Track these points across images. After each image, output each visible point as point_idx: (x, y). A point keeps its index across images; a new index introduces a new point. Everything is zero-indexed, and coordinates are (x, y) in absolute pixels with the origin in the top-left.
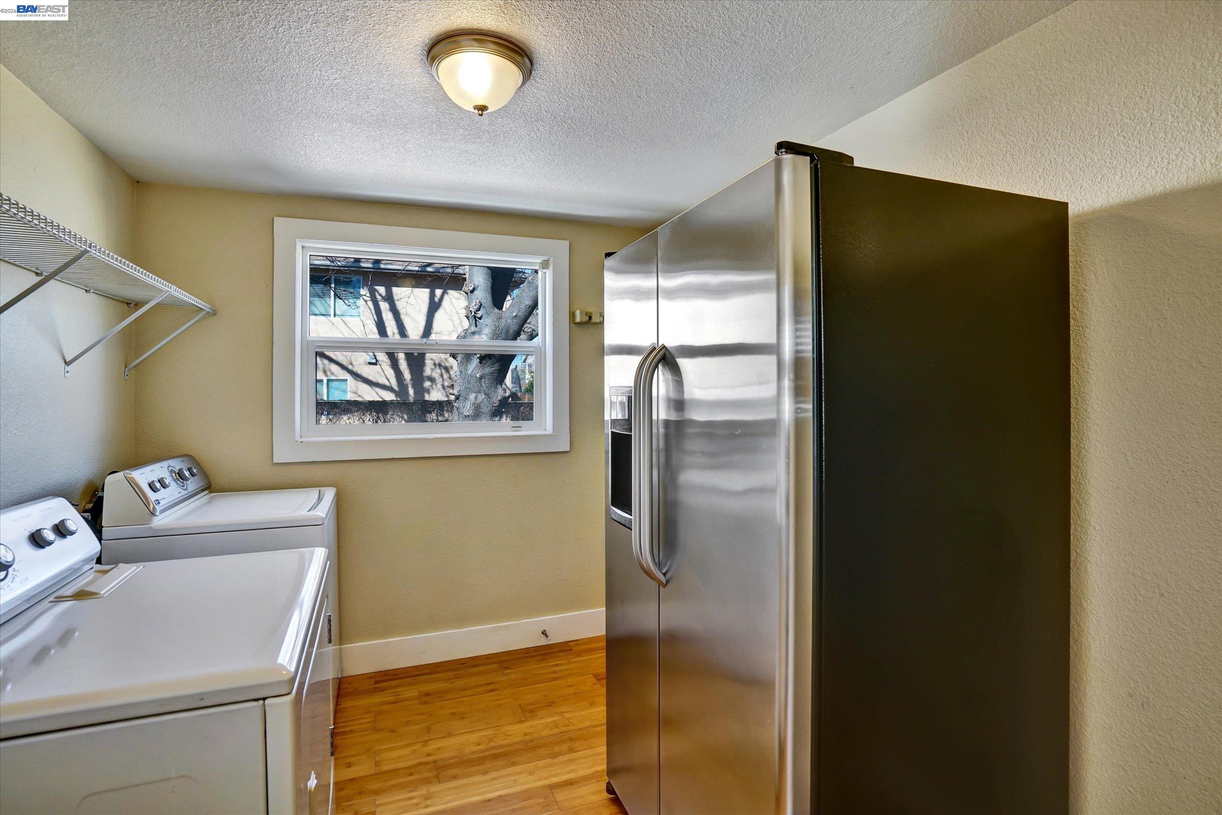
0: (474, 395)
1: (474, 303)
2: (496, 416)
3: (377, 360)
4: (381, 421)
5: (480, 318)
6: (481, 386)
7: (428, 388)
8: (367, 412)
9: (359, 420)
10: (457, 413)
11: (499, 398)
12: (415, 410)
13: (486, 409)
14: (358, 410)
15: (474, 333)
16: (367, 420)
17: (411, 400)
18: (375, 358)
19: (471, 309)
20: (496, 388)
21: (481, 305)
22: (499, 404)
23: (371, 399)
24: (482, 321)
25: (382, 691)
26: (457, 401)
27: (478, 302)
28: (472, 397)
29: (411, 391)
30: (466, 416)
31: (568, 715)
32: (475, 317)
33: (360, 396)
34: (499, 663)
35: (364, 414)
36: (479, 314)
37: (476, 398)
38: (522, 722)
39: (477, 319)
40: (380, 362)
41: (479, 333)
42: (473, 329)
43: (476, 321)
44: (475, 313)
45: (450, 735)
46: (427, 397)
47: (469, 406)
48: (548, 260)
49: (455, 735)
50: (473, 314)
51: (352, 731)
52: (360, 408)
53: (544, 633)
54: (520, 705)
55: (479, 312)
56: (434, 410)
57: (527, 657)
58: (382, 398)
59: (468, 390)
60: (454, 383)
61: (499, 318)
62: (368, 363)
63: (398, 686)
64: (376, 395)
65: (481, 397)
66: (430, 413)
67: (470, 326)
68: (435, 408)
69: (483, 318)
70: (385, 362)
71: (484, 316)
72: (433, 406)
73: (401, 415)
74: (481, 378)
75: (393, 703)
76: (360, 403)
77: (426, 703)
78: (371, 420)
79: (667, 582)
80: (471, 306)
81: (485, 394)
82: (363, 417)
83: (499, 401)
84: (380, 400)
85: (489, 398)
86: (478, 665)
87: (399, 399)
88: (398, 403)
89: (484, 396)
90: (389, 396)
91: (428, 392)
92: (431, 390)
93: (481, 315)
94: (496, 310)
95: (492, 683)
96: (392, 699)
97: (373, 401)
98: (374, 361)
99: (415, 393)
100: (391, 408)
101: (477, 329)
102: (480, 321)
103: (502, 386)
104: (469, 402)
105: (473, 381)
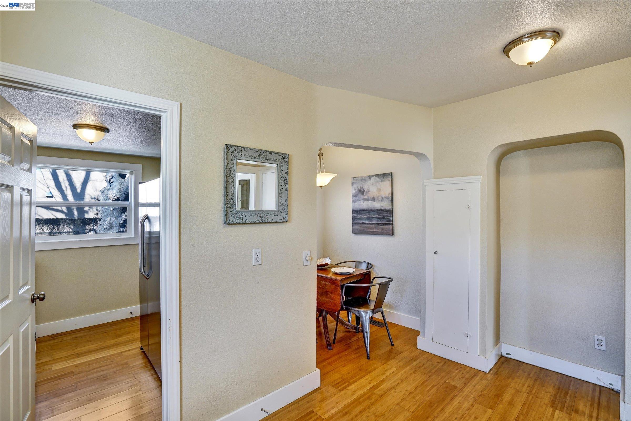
0: (109, 218)
1: (109, 176)
2: (122, 228)
3: (52, 195)
4: (55, 230)
5: (112, 183)
6: (113, 214)
7: (87, 211)
8: (46, 225)
9: (40, 230)
10: (100, 226)
11: (123, 219)
12: (79, 223)
13: (116, 224)
14: (40, 224)
15: (109, 189)
16: (46, 230)
17: (76, 217)
18: (52, 194)
19: (107, 178)
20: (121, 215)
21: (113, 176)
22: (123, 222)
23: (48, 218)
24: (113, 184)
25: (55, 339)
26: (100, 221)
27: (111, 175)
28: (108, 219)
29: (76, 213)
30: (105, 228)
31: (133, 335)
32: (110, 182)
33: (39, 216)
34: (110, 325)
35: (43, 226)
36: (112, 181)
37: (110, 220)
38: (115, 339)
39: (111, 183)
40: (54, 196)
41: (112, 189)
42: (109, 187)
43: (110, 184)
44: (109, 180)
45: (85, 346)
46: (86, 216)
47: (106, 224)
48: (133, 172)
49: (87, 346)
50: (108, 180)
51: (40, 352)
52: (41, 223)
53: (131, 313)
54: (116, 335)
55: (112, 180)
56: (91, 223)
57: (123, 322)
58: (56, 217)
59: (106, 216)
60: (98, 213)
61: (123, 183)
62: (47, 196)
63: (62, 337)
64: (52, 216)
65: (113, 219)
66: (88, 224)
67: (108, 185)
68: (92, 222)
69: (114, 183)
70: (58, 196)
71: (114, 182)
72: (90, 221)
73: (69, 226)
74: (113, 210)
75: (60, 342)
76: (40, 220)
77: (75, 340)
78: (49, 230)
79: (149, 278)
80: (107, 177)
81: (115, 218)
82: (42, 228)
83: (123, 221)
84: (55, 218)
85: (118, 219)
86: (100, 327)
87: (67, 217)
88: (67, 220)
89: (115, 219)
90: (61, 216)
91: (87, 212)
92: (89, 212)
93: (113, 181)
94: (121, 179)
95: (105, 331)
96: (60, 341)
97: (50, 219)
98: (51, 195)
99: (78, 214)
100: (62, 222)
101: (111, 188)
102: (112, 184)
103: (124, 214)
104: (107, 222)
105: (109, 212)
